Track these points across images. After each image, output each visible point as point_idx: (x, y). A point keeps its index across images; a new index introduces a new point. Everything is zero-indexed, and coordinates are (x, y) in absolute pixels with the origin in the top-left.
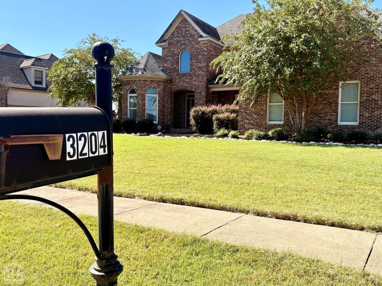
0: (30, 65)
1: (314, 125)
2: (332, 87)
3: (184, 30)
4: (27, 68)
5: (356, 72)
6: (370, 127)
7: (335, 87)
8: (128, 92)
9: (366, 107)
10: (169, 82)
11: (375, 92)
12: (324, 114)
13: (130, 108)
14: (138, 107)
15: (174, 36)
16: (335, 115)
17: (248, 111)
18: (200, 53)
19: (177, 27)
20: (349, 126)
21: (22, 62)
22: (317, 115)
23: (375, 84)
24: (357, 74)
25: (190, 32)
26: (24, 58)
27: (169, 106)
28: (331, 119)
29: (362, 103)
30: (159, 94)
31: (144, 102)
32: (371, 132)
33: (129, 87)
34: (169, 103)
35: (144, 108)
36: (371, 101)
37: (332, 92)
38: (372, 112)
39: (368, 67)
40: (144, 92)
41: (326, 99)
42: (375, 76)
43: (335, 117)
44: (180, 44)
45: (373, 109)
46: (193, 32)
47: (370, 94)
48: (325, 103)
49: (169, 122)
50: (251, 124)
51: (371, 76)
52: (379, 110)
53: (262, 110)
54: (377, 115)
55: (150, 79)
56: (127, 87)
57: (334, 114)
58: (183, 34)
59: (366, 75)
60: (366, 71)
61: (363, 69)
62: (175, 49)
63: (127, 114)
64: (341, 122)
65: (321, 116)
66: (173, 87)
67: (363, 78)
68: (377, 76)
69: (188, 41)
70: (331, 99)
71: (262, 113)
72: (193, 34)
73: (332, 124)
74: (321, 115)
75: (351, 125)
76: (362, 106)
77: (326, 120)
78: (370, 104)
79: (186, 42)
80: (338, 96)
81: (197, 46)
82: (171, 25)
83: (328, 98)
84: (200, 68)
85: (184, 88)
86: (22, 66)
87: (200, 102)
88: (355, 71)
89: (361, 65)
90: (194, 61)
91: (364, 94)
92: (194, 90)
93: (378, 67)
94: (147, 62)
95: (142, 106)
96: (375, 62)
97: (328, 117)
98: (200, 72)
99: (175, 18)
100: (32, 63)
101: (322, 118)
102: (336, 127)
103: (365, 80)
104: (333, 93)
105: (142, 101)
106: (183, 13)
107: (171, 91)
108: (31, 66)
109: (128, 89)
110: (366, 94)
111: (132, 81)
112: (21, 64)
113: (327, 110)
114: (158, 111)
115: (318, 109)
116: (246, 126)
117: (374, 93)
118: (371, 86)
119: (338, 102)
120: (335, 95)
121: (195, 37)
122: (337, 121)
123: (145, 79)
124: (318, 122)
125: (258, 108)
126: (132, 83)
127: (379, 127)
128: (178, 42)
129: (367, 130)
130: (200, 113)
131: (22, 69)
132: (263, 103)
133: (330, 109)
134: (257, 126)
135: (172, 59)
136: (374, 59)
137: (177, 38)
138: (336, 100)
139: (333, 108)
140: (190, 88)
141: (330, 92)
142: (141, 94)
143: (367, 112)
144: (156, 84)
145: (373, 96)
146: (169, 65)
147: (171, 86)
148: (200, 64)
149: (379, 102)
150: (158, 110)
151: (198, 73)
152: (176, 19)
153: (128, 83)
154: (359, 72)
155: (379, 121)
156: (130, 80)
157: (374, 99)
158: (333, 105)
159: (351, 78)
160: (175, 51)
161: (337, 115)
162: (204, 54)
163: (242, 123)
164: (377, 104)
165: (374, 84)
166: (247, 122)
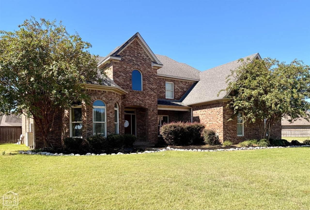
3: (136, 51)
17: (228, 128)
18: (151, 76)
25: (142, 55)
33: (96, 98)
44: (132, 63)
46: (145, 56)
50: (230, 137)
58: (136, 55)
62: (128, 67)
66: (127, 102)
69: (140, 63)
72: (145, 58)
79: (138, 63)
81: (149, 70)
84: (152, 89)
85: (138, 105)
87: (153, 119)
90: (147, 82)
92: (147, 107)
98: (152, 93)
106: (138, 36)
107: (125, 106)
111: (99, 91)
116: (227, 138)
121: (146, 61)
125: (234, 126)
126: (100, 93)
128: (131, 61)
132: (235, 122)
134: (233, 138)
135: (124, 75)
137: (129, 57)
140: (143, 105)
142: (111, 107)
146: (122, 81)
147: (124, 101)
148: (151, 86)
150: (119, 124)
151: (151, 93)
160: (127, 69)
162: (155, 78)
163: (225, 136)
166: (228, 135)
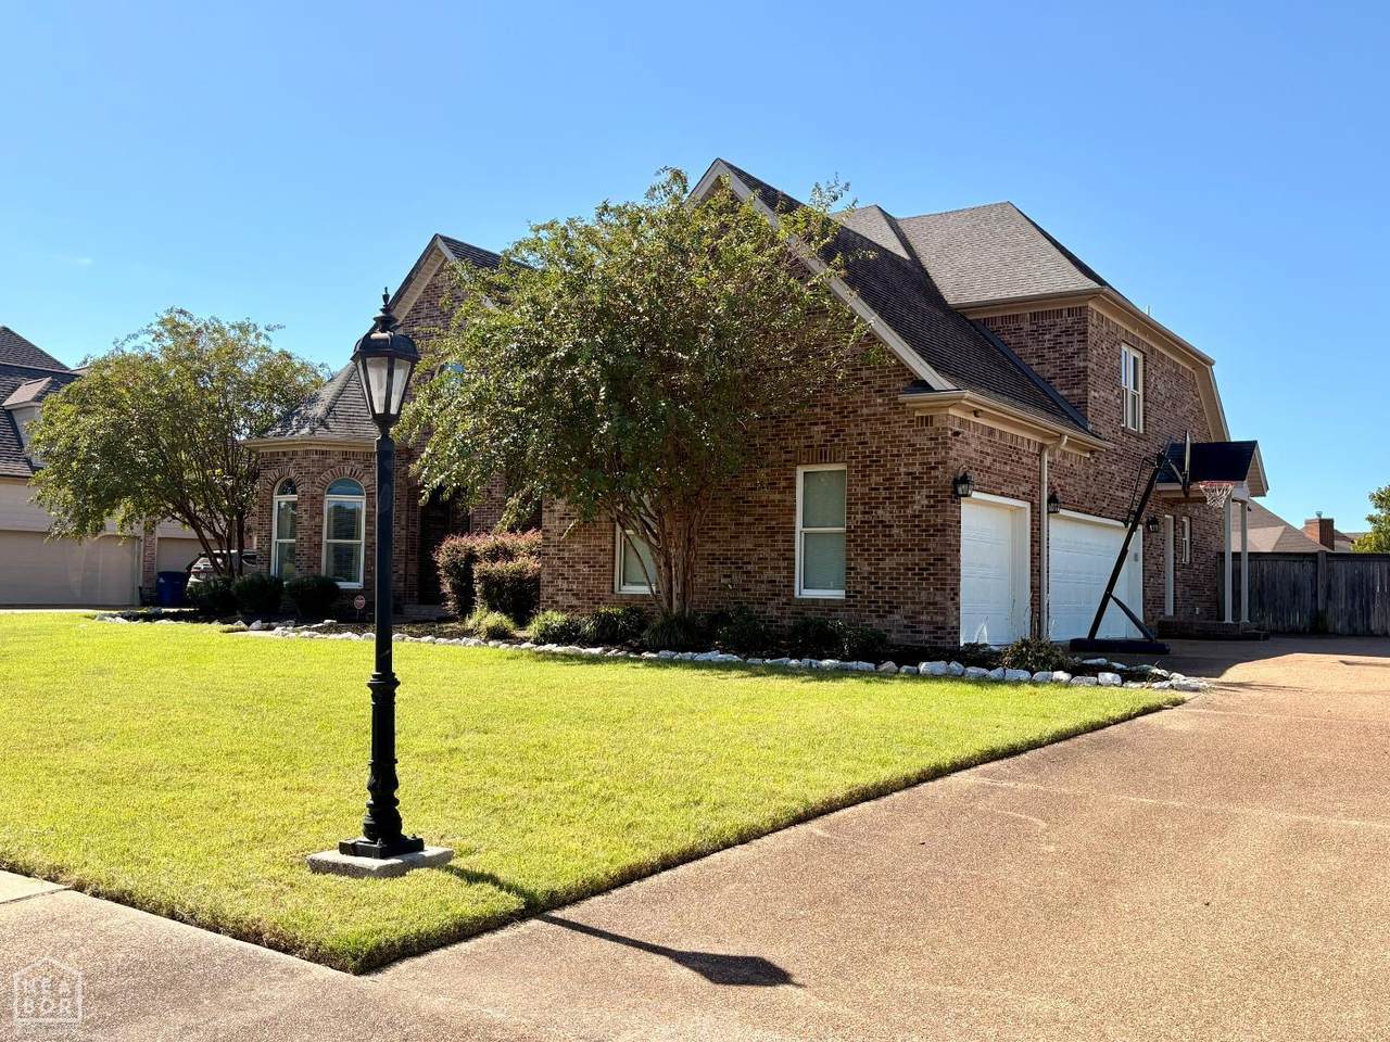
0: (29, 399)
1: (733, 598)
2: (775, 484)
4: (23, 408)
5: (836, 440)
6: (873, 607)
7: (783, 484)
8: (273, 489)
9: (862, 545)
10: (405, 456)
11: (883, 498)
12: (757, 564)
13: (281, 540)
14: (299, 536)
15: (422, 315)
16: (784, 568)
17: (566, 555)
19: (428, 286)
20: (821, 603)
21: (14, 389)
22: (740, 568)
23: (882, 475)
24: (839, 445)
26: (23, 375)
27: (404, 532)
28: (775, 581)
29: (853, 532)
30: (370, 495)
31: (317, 520)
32: (877, 621)
33: (277, 475)
34: (403, 523)
35: (316, 539)
36: (874, 527)
37: (777, 497)
38: (878, 559)
39: (864, 424)
40: (320, 490)
41: (762, 519)
42: (882, 452)
43: (785, 573)
45: (881, 550)
47: (870, 504)
48: (759, 532)
49: (401, 584)
50: (573, 595)
51: (873, 452)
52: (895, 553)
53: (601, 550)
54: (890, 569)
55: (341, 449)
56: (272, 474)
57: (783, 564)
58: (446, 309)
59: (860, 447)
60: (860, 434)
61: (852, 430)
63: (270, 558)
64: (805, 588)
65: (749, 572)
67: (852, 458)
68: (887, 451)
70: (775, 519)
71: (602, 558)
73: (776, 595)
74: (749, 567)
75: (825, 600)
76: (853, 541)
77: (762, 582)
78: (873, 536)
80: (793, 510)
82: (409, 280)
83: (766, 515)
86: (8, 402)
88: (832, 436)
89: (846, 417)
91: (857, 504)
93: (889, 423)
94: (341, 392)
95: (310, 532)
96: (881, 409)
97: (768, 574)
99: (419, 261)
100: (39, 392)
101: (753, 577)
102: (787, 604)
103: (859, 462)
104: (779, 501)
105: (312, 517)
106: (440, 244)
108: (33, 404)
109: (273, 479)
110: (862, 504)
111: (284, 454)
112: (8, 396)
113: (765, 552)
114: (366, 550)
115: (743, 550)
116: (559, 598)
117: (881, 503)
118: (875, 479)
119: (794, 528)
120: (784, 506)
122: (790, 586)
123: (324, 448)
124: (744, 590)
125: (593, 542)
126: (285, 459)
127: (896, 607)
128: (432, 331)
129: (867, 616)
130: (461, 556)
131: (9, 413)
132: (604, 527)
133: (771, 550)
134: (590, 599)
136: (879, 401)
138: (788, 523)
139: (780, 545)
141: (772, 497)
142: (308, 495)
143: (866, 559)
144: (359, 463)
145: (880, 512)
149: (895, 531)
150: (366, 546)
152: (421, 264)
153: (274, 460)
154: (843, 440)
155: (895, 588)
156: (281, 450)
157: (882, 522)
158: (779, 537)
159: (822, 458)
161: (791, 569)
163: (550, 590)
164: (890, 536)
165: (880, 475)
166: (565, 586)
